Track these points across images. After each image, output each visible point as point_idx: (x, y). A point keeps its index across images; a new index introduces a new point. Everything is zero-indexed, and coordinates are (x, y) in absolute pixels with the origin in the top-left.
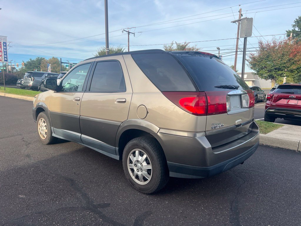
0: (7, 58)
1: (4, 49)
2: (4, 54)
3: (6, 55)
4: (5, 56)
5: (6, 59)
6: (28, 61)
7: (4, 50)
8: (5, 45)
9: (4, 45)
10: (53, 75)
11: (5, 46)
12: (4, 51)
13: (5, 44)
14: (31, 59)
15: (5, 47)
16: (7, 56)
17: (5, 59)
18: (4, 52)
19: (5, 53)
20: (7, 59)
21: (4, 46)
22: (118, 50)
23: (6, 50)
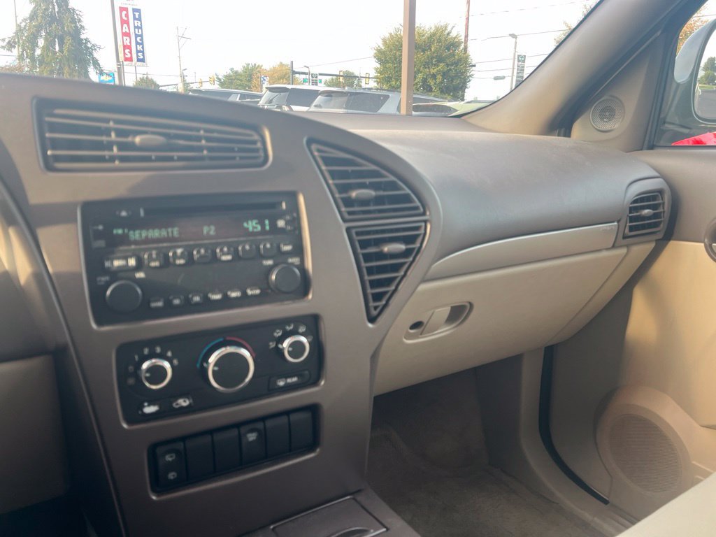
0: (143, 52)
1: (135, 27)
2: (137, 43)
3: (140, 44)
4: (139, 48)
5: (142, 57)
6: (225, 74)
7: (136, 30)
8: (137, 17)
9: (134, 15)
10: (251, 98)
11: (137, 19)
12: (136, 34)
13: (137, 14)
14: (232, 69)
15: (138, 23)
16: (143, 48)
17: (138, 56)
18: (137, 36)
19: (138, 39)
20: (143, 55)
21: (135, 19)
22: (437, 29)
23: (140, 30)
